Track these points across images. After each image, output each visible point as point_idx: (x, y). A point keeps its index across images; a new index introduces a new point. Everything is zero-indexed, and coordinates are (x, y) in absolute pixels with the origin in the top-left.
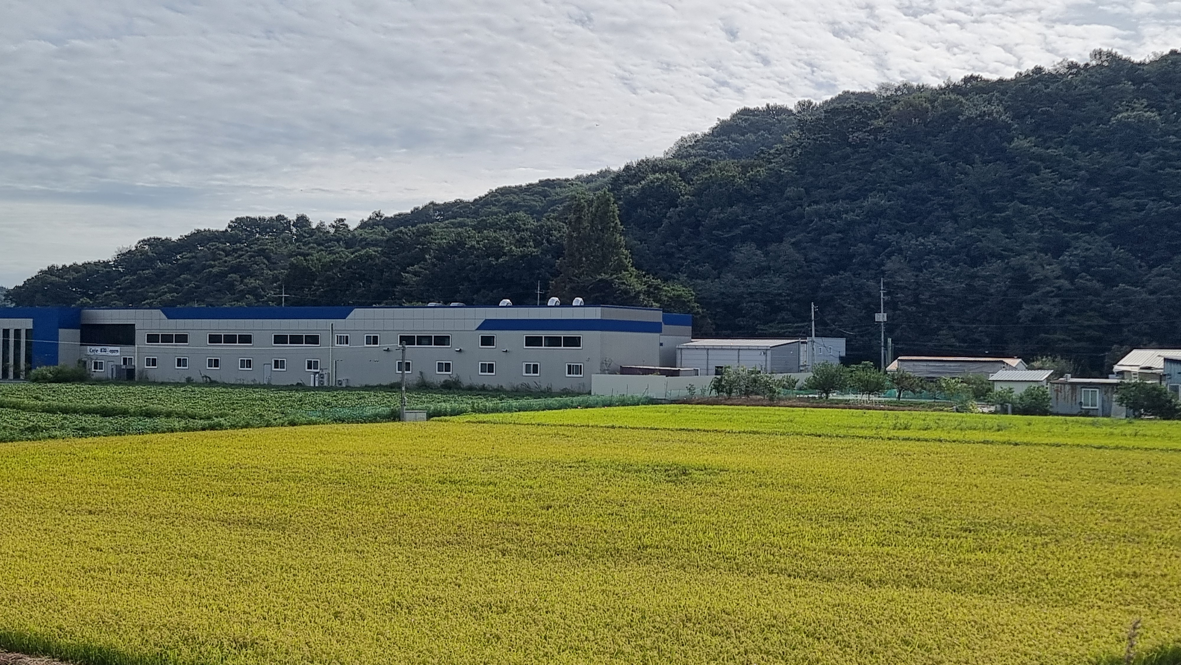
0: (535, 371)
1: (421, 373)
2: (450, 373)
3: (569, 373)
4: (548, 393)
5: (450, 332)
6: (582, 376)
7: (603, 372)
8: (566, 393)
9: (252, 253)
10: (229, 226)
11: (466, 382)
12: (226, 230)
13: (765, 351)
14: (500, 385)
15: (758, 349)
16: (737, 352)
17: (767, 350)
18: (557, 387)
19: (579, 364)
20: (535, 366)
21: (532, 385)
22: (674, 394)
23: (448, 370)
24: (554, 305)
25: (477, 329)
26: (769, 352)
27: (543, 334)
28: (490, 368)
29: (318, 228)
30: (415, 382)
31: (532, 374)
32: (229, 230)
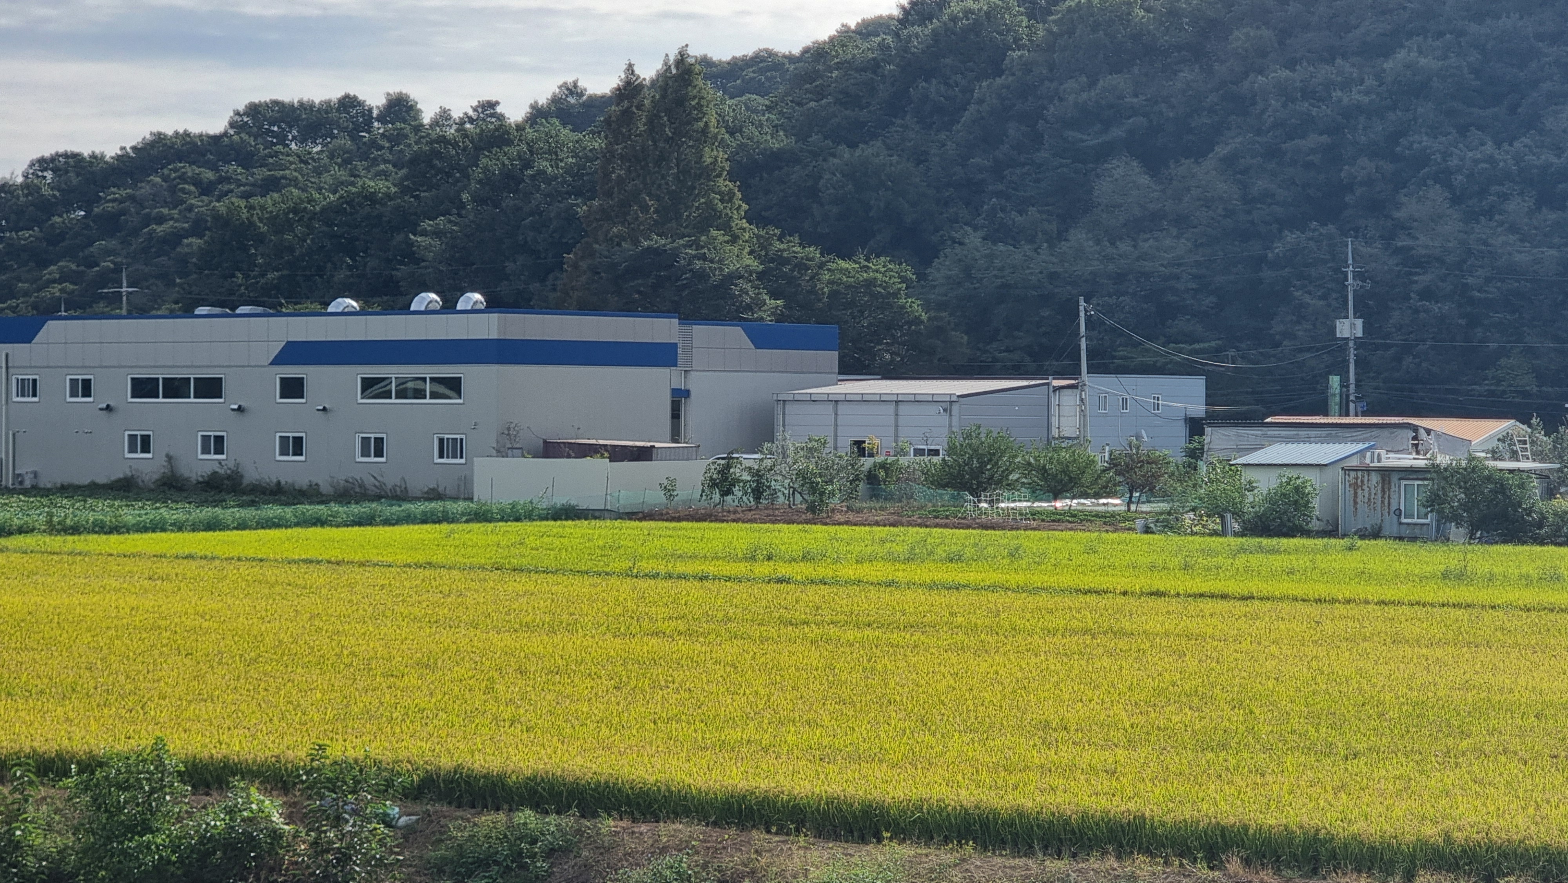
0: (379, 453)
1: (169, 458)
2: (223, 457)
3: (441, 456)
4: (400, 496)
5: (223, 370)
6: (463, 461)
7: (501, 453)
8: (434, 495)
9: (247, 188)
10: (232, 125)
11: (251, 475)
12: (225, 134)
13: (949, 404)
14: (314, 482)
15: (932, 400)
16: (892, 407)
17: (951, 402)
18: (418, 483)
19: (458, 436)
20: (379, 441)
21: (369, 481)
22: (626, 499)
23: (219, 450)
24: (423, 308)
25: (271, 364)
26: (955, 408)
27: (393, 372)
28: (298, 446)
29: (435, 123)
30: (156, 477)
31: (373, 459)
32: (232, 132)
